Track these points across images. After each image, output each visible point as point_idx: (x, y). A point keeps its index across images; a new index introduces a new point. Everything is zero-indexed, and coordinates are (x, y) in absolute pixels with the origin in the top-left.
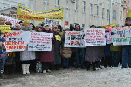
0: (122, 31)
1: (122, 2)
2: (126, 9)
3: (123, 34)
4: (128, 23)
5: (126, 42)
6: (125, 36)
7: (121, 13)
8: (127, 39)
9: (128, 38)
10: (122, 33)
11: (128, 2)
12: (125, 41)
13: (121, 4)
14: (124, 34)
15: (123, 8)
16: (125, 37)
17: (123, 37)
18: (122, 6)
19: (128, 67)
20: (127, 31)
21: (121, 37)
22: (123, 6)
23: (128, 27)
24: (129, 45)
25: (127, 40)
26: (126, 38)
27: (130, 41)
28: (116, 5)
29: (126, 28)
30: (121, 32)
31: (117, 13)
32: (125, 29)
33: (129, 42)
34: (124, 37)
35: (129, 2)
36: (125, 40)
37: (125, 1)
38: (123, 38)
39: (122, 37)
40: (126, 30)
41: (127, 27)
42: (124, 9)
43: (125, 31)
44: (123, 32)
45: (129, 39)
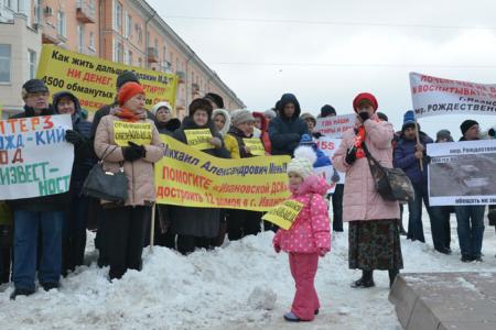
0: (10, 139)
1: (36, 11)
2: (52, 42)
3: (13, 151)
4: (33, 102)
5: (27, 184)
6: (21, 160)
7: (32, 60)
8: (30, 170)
9: (35, 166)
10: (10, 145)
11: (62, 14)
12: (22, 178)
13: (29, 20)
14: (19, 151)
15: (39, 38)
16: (23, 165)
17: (14, 162)
18: (36, 27)
19: (41, 289)
20: (30, 139)
21: (7, 163)
22: (39, 30)
23: (33, 123)
24: (37, 195)
25: (31, 177)
26: (27, 167)
27: (42, 179)
28: (10, 23)
29: (23, 126)
30: (6, 143)
31: (13, 55)
32: (22, 130)
33: (40, 184)
34: (17, 164)
35: (65, 17)
36: (21, 176)
37: (47, 11)
38: (13, 168)
39: (10, 165)
40: (25, 136)
41: (28, 121)
42: (46, 40)
43: (20, 136)
44: (14, 142)
45: (39, 170)
